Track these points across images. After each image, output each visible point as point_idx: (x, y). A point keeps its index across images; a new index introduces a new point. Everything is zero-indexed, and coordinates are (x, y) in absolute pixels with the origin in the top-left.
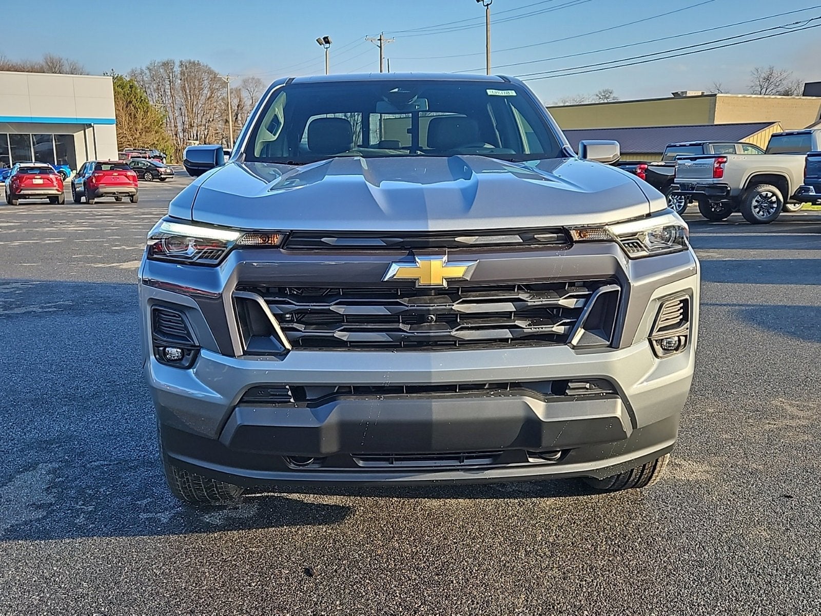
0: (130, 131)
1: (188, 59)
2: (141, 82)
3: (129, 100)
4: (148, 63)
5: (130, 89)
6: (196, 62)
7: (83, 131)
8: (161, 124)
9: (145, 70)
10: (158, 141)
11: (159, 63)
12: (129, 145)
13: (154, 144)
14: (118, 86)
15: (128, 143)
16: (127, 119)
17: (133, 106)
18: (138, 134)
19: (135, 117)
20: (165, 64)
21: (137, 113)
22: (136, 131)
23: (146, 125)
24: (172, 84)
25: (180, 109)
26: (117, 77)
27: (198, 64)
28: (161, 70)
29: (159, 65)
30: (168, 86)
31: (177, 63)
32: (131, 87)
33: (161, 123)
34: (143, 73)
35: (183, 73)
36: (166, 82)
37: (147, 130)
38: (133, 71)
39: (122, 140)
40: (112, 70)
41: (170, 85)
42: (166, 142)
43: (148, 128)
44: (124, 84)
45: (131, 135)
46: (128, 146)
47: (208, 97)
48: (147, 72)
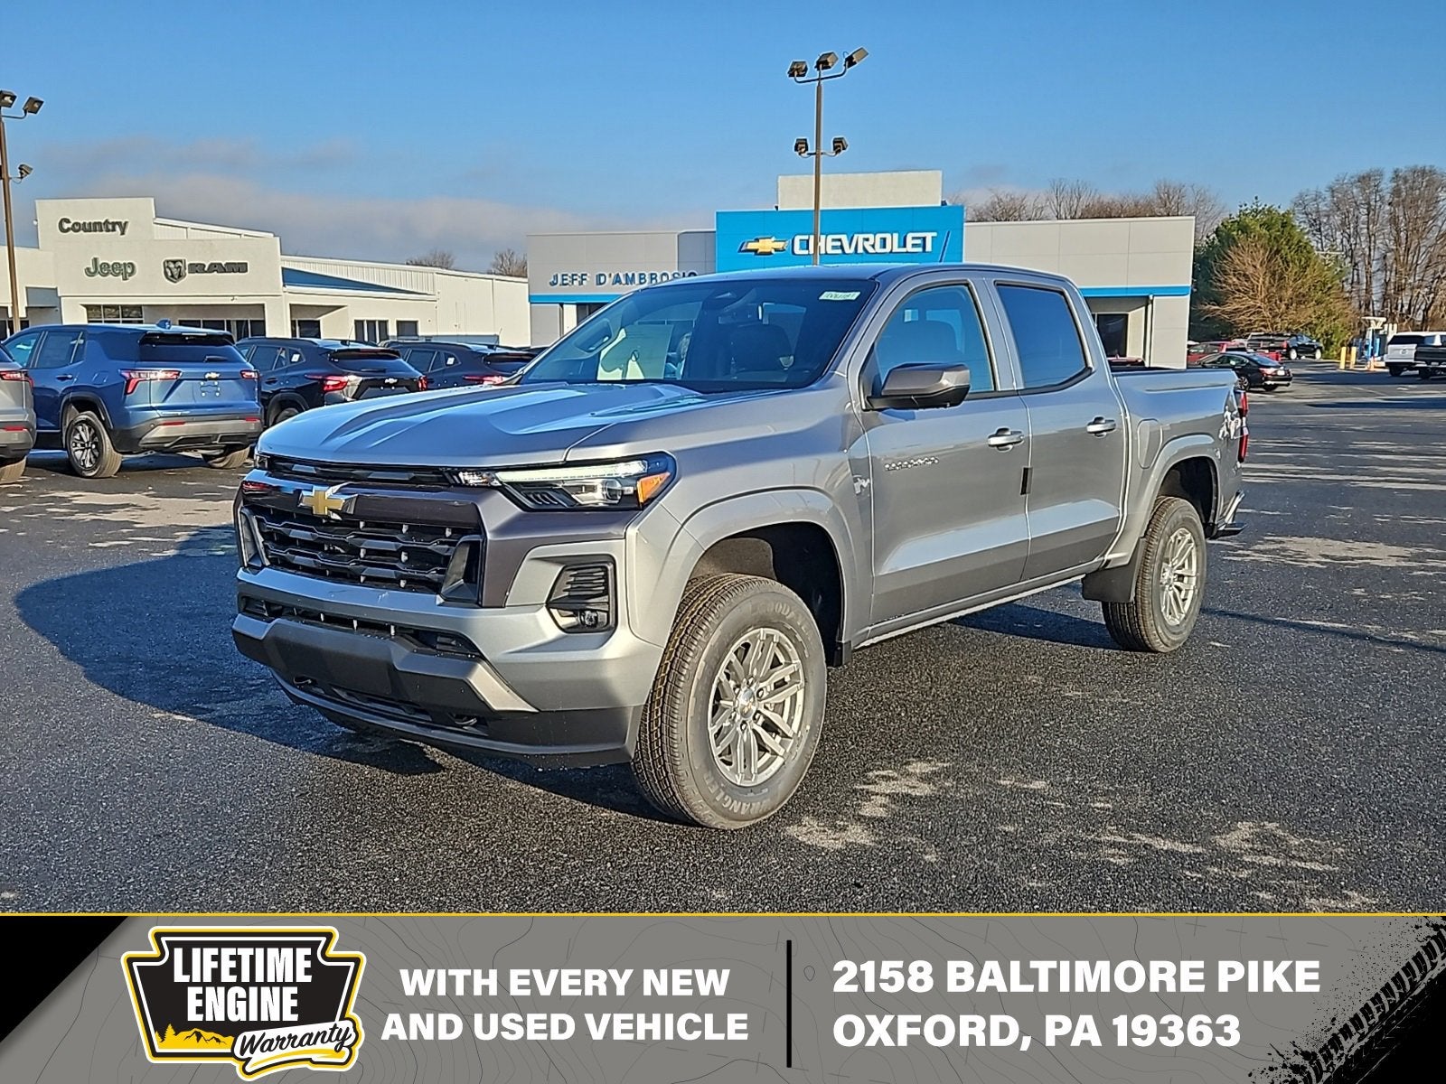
0: (1269, 302)
1: (1411, 164)
2: (1314, 214)
3: (1275, 248)
4: (1330, 180)
5: (1282, 229)
6: (1427, 168)
7: (1144, 308)
8: (1329, 288)
9: (1324, 193)
10: (1318, 318)
11: (1352, 177)
12: (1263, 326)
13: (1311, 323)
14: (1261, 226)
15: (1263, 323)
16: (1267, 282)
17: (1281, 258)
18: (1283, 306)
19: (1281, 278)
20: (1364, 180)
21: (1287, 270)
22: (1281, 301)
23: (1301, 290)
24: (1372, 213)
25: (1385, 257)
26: (1263, 209)
27: (1430, 171)
28: (1355, 191)
29: (1353, 180)
30: (1364, 218)
31: (1389, 175)
32: (1284, 225)
33: (1330, 285)
34: (1320, 197)
35: (1396, 192)
36: (1361, 210)
37: (1301, 299)
38: (1301, 196)
39: (1251, 318)
40: (1256, 198)
41: (1368, 215)
42: (1334, 320)
43: (1304, 296)
44: (1274, 221)
45: (1270, 309)
46: (1262, 328)
47: (1441, 233)
48: (1328, 195)
